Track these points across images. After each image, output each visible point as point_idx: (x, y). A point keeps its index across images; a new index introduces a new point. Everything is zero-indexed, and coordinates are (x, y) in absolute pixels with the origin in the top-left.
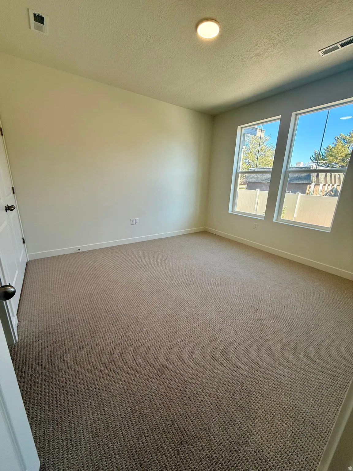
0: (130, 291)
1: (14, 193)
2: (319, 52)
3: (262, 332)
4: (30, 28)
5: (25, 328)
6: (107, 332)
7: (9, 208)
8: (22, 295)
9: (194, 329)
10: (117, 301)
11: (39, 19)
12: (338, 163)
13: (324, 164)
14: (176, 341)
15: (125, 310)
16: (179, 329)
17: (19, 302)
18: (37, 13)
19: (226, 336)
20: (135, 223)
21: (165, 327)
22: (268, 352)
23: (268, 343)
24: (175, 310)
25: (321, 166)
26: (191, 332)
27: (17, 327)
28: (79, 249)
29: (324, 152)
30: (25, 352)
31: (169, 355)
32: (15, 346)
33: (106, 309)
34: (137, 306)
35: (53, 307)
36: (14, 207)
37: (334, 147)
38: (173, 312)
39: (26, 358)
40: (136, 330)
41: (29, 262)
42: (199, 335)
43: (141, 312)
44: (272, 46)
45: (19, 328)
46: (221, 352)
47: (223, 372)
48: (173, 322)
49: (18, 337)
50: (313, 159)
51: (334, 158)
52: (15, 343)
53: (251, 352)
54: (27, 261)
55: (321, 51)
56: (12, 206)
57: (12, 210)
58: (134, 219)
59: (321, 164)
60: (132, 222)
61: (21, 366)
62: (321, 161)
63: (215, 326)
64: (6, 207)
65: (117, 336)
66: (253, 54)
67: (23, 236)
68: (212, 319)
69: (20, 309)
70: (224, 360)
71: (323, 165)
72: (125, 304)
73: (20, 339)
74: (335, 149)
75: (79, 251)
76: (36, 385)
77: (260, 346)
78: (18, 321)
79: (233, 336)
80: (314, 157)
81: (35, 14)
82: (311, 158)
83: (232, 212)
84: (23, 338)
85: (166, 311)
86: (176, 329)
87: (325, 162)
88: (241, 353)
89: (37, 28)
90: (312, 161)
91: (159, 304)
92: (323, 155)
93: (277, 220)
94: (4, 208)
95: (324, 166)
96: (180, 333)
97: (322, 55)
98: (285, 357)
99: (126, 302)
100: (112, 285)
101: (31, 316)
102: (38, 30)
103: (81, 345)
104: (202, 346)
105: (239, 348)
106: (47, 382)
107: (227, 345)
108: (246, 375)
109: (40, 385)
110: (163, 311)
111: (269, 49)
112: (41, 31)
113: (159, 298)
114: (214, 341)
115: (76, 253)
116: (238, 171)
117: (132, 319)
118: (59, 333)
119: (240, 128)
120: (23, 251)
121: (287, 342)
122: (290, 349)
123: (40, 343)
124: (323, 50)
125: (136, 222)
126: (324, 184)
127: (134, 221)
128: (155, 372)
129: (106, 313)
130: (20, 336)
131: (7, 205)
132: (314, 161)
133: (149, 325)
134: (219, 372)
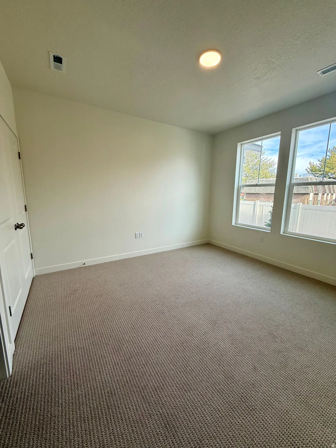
0: (134, 312)
1: (26, 211)
2: (318, 72)
3: (287, 369)
4: (50, 67)
5: (22, 357)
6: (108, 364)
7: (19, 226)
8: (24, 315)
9: (206, 363)
10: (120, 325)
11: (58, 60)
12: (334, 173)
13: (321, 175)
14: (186, 379)
15: (128, 336)
16: (188, 362)
17: (19, 324)
18: (56, 55)
19: (244, 374)
20: (139, 237)
21: (173, 360)
22: (299, 400)
23: (296, 385)
24: (183, 336)
25: (317, 177)
26: (203, 367)
27: (14, 355)
28: (84, 264)
29: (319, 164)
30: (17, 389)
31: (179, 399)
32: (7, 381)
33: (107, 335)
34: (141, 331)
35: (53, 331)
36: (24, 225)
37: (329, 158)
38: (181, 340)
39: (17, 398)
40: (140, 363)
41: (35, 278)
42: (213, 371)
43: (146, 339)
44: (271, 70)
45: (14, 356)
46: (241, 397)
47: (246, 429)
48: (181, 353)
49: (13, 368)
50: (309, 170)
51: (330, 169)
52: (8, 377)
53: (277, 399)
54: (33, 276)
55: (321, 71)
56: (22, 224)
57: (22, 228)
58: (139, 233)
59: (317, 175)
60: (136, 236)
61: (9, 410)
62: (317, 172)
63: (230, 359)
64: (15, 225)
65: (119, 370)
66: (253, 78)
67: (31, 252)
68: (225, 350)
69: (19, 332)
70: (246, 409)
71: (319, 175)
72: (129, 328)
73: (14, 371)
74: (330, 161)
75: (84, 266)
76: (24, 438)
77: (288, 390)
78: (15, 347)
79: (252, 374)
80: (310, 169)
81: (54, 56)
82: (306, 169)
83: (236, 224)
84: (17, 370)
85: (173, 338)
86: (185, 362)
87: (321, 173)
88: (265, 399)
89: (56, 67)
90: (308, 172)
91: (165, 328)
92: (318, 166)
93: (284, 233)
94: (14, 227)
95: (320, 177)
96: (189, 368)
97: (321, 74)
98: (322, 408)
99: (130, 326)
100: (115, 304)
101: (30, 342)
102: (57, 69)
103: (79, 382)
104: (217, 387)
105: (261, 391)
106: (36, 436)
107: (247, 386)
108: (276, 435)
109: (28, 439)
110: (170, 338)
111: (268, 73)
112: (60, 70)
113: (165, 321)
114: (230, 381)
115: (81, 267)
116: (240, 185)
117: (135, 348)
118: (57, 364)
119: (241, 145)
120: (30, 266)
121: (321, 385)
122: (326, 395)
123: (34, 377)
124: (322, 71)
125: (140, 235)
126: (323, 194)
127: (139, 235)
128: (163, 425)
129: (108, 339)
130: (15, 368)
131: (18, 223)
132: (310, 172)
133: (154, 356)
134: (241, 428)
